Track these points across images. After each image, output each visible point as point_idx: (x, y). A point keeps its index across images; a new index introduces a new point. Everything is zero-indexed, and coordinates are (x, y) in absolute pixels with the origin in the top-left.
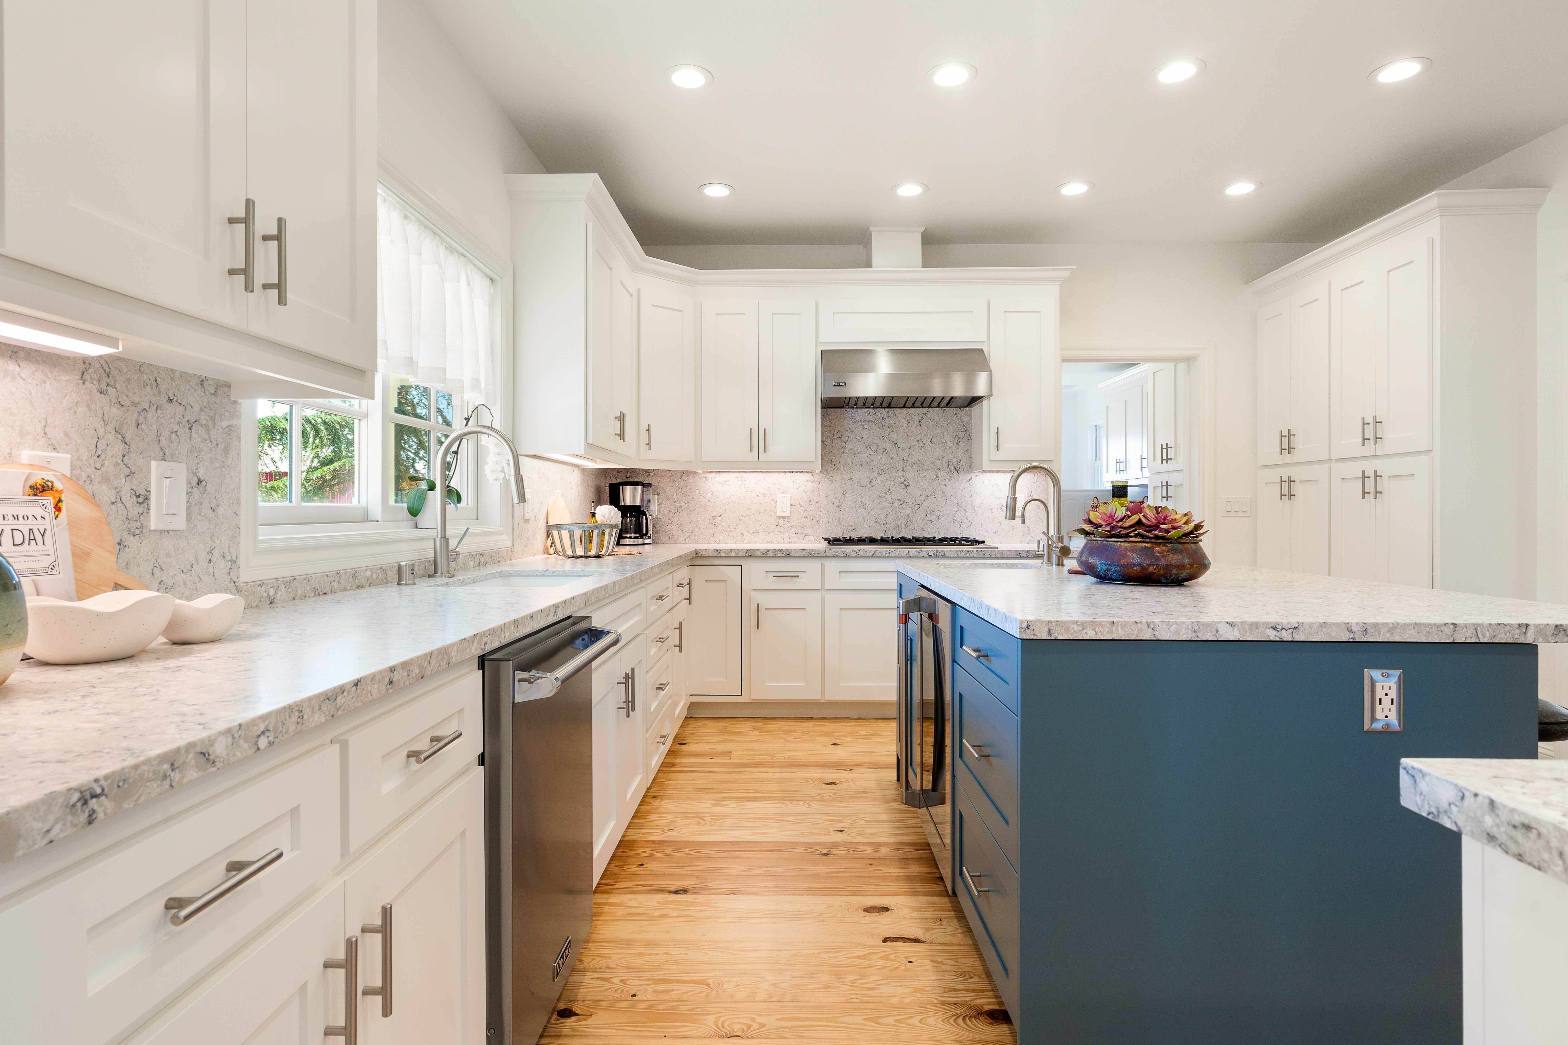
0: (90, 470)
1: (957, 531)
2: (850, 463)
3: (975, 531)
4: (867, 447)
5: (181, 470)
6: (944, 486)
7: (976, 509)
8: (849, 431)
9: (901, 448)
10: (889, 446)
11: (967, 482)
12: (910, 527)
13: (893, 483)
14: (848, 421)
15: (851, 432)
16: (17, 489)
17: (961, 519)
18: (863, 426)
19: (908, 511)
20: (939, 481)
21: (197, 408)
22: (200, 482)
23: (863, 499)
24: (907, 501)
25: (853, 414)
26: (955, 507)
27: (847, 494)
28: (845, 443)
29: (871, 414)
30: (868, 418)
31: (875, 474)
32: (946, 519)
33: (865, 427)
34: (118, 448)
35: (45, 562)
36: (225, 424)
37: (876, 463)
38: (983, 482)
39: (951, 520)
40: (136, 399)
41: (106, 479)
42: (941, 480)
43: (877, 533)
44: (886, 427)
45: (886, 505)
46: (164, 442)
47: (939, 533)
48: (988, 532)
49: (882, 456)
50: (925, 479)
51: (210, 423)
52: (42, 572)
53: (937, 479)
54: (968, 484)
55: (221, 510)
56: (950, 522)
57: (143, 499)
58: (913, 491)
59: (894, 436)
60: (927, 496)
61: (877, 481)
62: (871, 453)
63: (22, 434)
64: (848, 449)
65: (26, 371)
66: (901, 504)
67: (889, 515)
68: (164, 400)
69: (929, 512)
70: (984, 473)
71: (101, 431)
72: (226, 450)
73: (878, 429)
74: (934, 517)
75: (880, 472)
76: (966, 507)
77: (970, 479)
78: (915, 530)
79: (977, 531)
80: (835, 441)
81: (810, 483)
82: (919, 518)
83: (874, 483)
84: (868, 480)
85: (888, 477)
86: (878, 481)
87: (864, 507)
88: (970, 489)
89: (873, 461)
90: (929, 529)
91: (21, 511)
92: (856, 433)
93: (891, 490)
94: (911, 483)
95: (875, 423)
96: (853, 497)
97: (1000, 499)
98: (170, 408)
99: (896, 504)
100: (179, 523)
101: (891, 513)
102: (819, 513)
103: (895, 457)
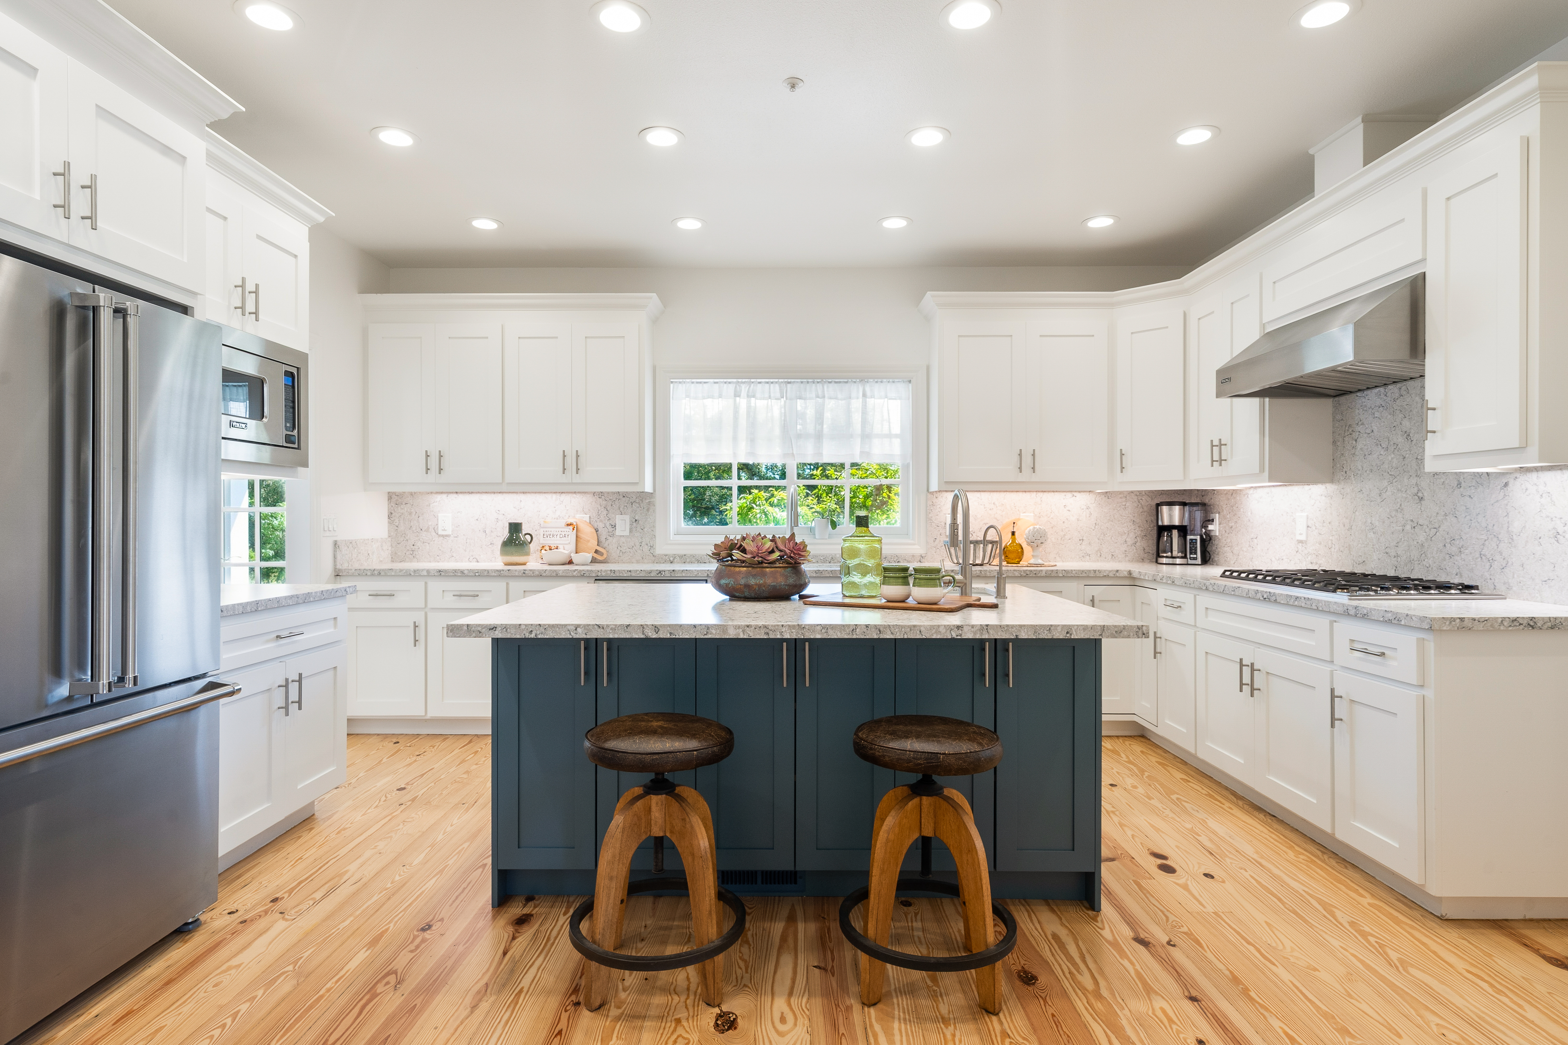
0: (596, 519)
1: (1486, 574)
2: (1360, 468)
3: (1513, 577)
4: (1377, 445)
5: (627, 518)
6: (1468, 498)
7: (1515, 537)
8: (1360, 423)
9: (1414, 442)
10: (1400, 440)
11: (1501, 489)
12: (1424, 563)
13: (1405, 495)
14: (1359, 409)
15: (1361, 424)
16: (563, 524)
17: (1492, 554)
18: (1374, 414)
19: (1422, 538)
20: (1462, 489)
21: (634, 498)
22: (636, 520)
23: (1373, 519)
24: (1421, 522)
25: (1363, 400)
26: (1483, 532)
27: (1357, 513)
28: (1356, 441)
29: (1382, 396)
30: (1379, 402)
31: (1385, 483)
32: (1471, 553)
33: (1376, 416)
34: (605, 512)
35: (567, 542)
36: (647, 501)
37: (1387, 467)
38: (1527, 489)
39: (1478, 555)
40: (611, 498)
41: (601, 521)
42: (1464, 488)
43: (1388, 569)
44: (1398, 412)
45: (1397, 528)
46: (621, 509)
47: (1461, 576)
48: (1533, 580)
49: (1393, 456)
50: (1442, 487)
51: (641, 502)
52: (566, 544)
53: (1459, 486)
54: (1502, 494)
55: (646, 529)
56: (1477, 558)
57: (614, 526)
58: (1429, 507)
59: (1406, 423)
60: (1446, 515)
61: (1387, 493)
62: (1382, 453)
63: (577, 511)
64: (1359, 449)
65: (578, 496)
66: (1414, 527)
67: (1400, 544)
68: (621, 497)
69: (1448, 541)
70: (1528, 474)
71: (600, 508)
72: (648, 510)
73: (1389, 416)
74: (1454, 549)
75: (1391, 479)
76: (1500, 533)
77: (1506, 485)
78: (1430, 569)
79: (1515, 576)
80: (1346, 439)
81: (1324, 498)
82: (1435, 549)
83: (1384, 496)
84: (1379, 492)
85: (1399, 486)
86: (1389, 493)
87: (1374, 530)
88: (1506, 502)
89: (1384, 463)
90: (1448, 569)
91: (563, 530)
92: (1367, 426)
93: (1403, 506)
94: (1425, 494)
95: (1385, 408)
96: (1363, 516)
97: (1554, 519)
98: (624, 499)
99: (1408, 527)
100: (627, 533)
101: (1403, 539)
102: (1331, 538)
103: (1407, 456)
